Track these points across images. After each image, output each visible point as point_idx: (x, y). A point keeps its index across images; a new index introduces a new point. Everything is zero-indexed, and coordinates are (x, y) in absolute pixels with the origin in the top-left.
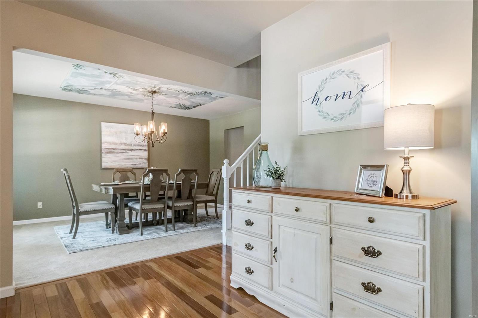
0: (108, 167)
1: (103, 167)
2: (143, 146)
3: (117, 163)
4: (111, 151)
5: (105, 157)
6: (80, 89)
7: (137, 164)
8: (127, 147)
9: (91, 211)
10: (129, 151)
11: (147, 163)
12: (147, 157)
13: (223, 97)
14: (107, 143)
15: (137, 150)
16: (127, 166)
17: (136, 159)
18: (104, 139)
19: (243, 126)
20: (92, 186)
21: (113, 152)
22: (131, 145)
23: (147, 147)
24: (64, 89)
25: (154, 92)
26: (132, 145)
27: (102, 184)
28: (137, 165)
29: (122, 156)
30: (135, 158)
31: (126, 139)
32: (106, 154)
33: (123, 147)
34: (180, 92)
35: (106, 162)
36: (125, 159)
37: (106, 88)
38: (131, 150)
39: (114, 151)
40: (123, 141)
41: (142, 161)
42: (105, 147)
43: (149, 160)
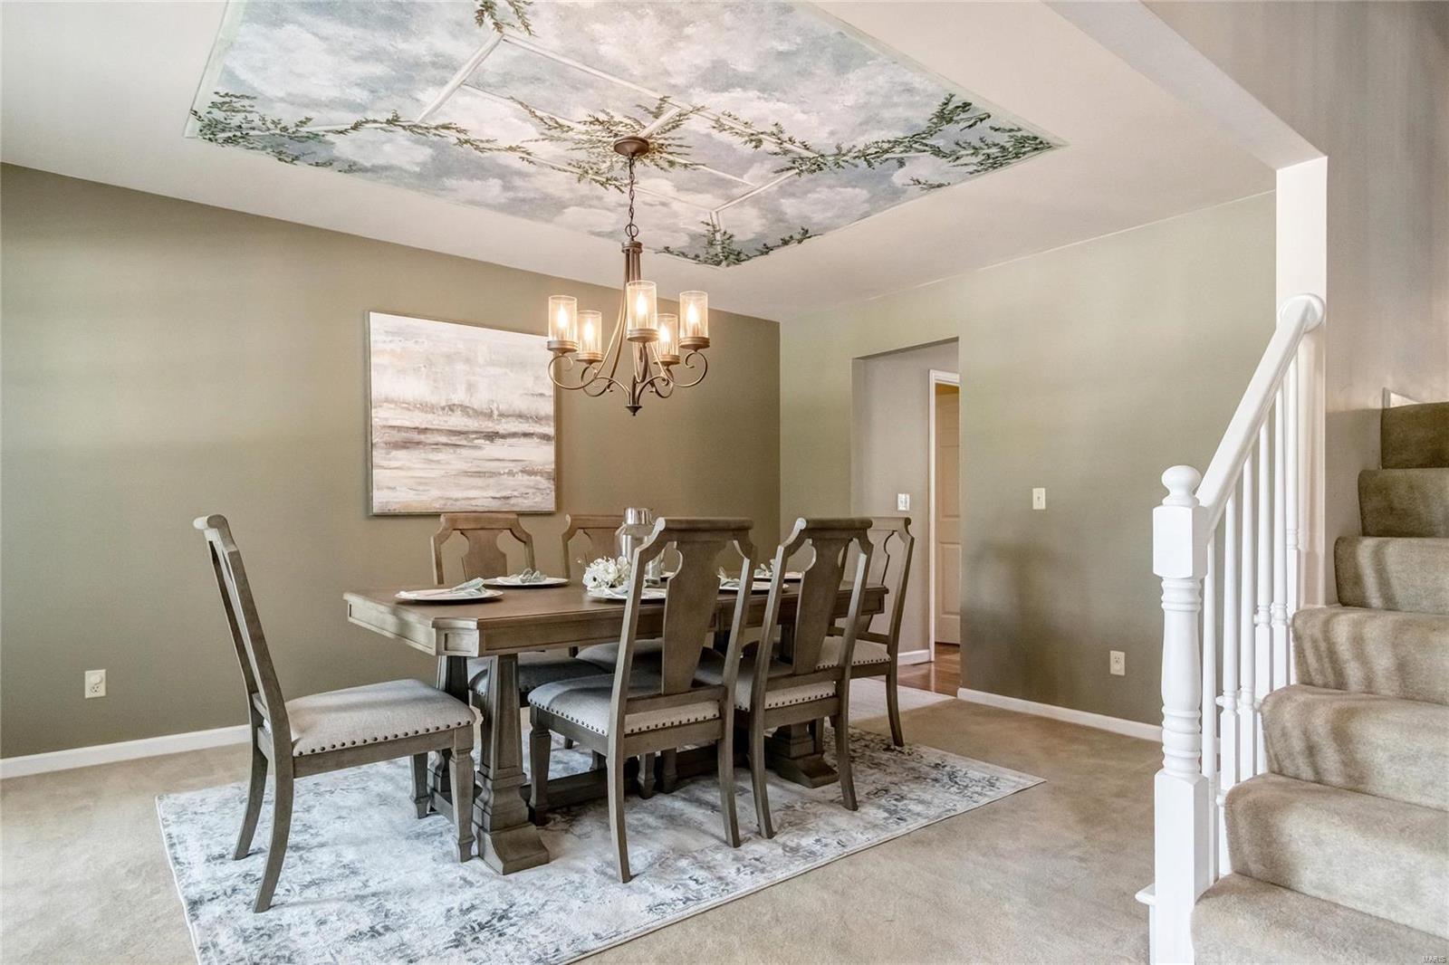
0: (395, 507)
1: (376, 510)
2: (538, 419)
3: (435, 493)
4: (409, 441)
5: (385, 463)
6: (285, 129)
7: (515, 497)
8: (472, 424)
9: (355, 748)
10: (482, 441)
11: (553, 493)
12: (551, 467)
13: (939, 186)
14: (392, 406)
15: (514, 435)
16: (473, 502)
17: (511, 473)
18: (382, 385)
19: (956, 339)
20: (346, 602)
21: (418, 443)
22: (490, 415)
23: (552, 424)
24: (211, 130)
25: (639, 149)
26: (496, 413)
27: (404, 595)
28: (512, 501)
29: (454, 461)
30: (506, 471)
31: (471, 387)
32: (388, 454)
33: (457, 421)
34: (769, 145)
35: (389, 488)
36: (466, 473)
37: (417, 121)
38: (492, 436)
39: (422, 437)
40: (459, 396)
41: (532, 484)
42: (386, 419)
43: (558, 477)
